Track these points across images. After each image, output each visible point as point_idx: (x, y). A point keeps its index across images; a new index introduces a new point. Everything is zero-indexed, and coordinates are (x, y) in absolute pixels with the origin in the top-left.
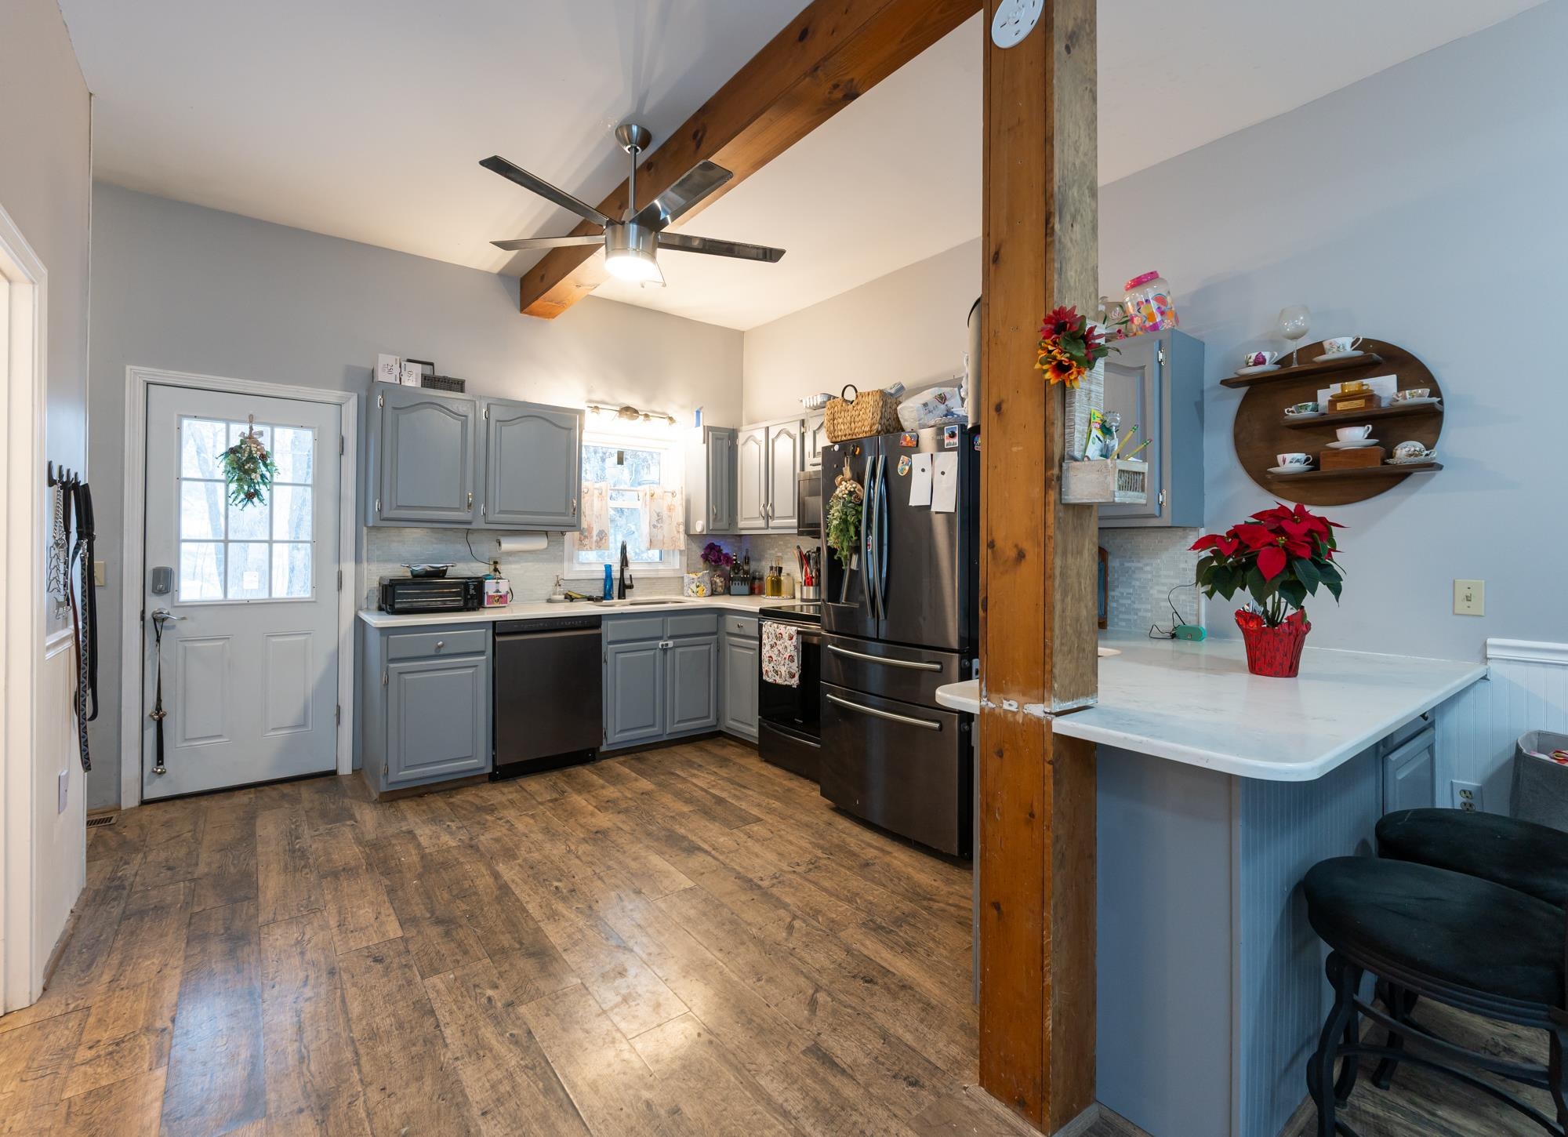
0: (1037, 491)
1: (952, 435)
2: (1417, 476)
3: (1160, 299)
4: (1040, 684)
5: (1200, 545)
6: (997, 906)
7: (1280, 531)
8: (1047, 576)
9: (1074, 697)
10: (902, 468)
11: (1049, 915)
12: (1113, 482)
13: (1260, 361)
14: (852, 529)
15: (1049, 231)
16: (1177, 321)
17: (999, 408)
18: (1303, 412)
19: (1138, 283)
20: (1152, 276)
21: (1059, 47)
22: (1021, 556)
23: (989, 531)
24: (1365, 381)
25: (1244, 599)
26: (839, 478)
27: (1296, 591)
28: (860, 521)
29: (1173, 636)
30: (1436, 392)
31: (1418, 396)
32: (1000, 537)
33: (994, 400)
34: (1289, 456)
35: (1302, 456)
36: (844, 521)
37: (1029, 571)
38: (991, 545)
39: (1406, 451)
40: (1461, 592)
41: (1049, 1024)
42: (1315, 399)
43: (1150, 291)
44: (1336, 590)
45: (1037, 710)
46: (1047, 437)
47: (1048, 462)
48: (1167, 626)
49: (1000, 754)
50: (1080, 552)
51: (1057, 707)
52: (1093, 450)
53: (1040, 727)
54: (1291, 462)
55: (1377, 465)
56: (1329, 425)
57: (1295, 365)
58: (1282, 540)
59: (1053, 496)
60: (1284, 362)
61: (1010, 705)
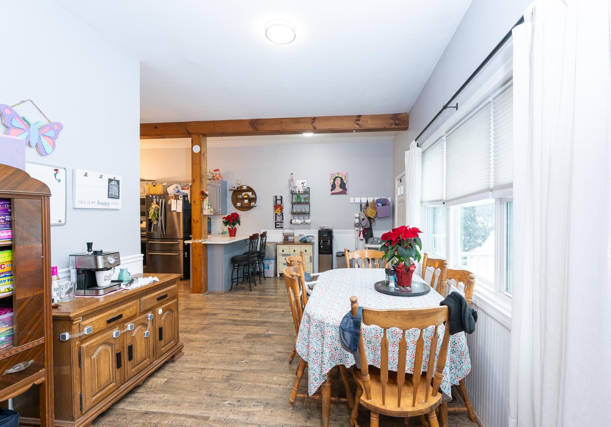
0: (200, 213)
1: (181, 197)
2: (254, 207)
3: (219, 174)
4: (200, 238)
5: (223, 218)
6: (195, 268)
7: (233, 217)
8: (201, 224)
9: (205, 239)
10: (169, 203)
11: (202, 266)
12: (209, 212)
13: (234, 188)
14: (156, 215)
15: (201, 180)
16: (222, 178)
17: (194, 201)
18: (240, 197)
19: (215, 171)
20: (218, 170)
21: (202, 156)
22: (198, 221)
23: (193, 218)
24: (248, 193)
25: (228, 226)
26: (153, 204)
27: (234, 225)
28: (159, 214)
29: (222, 234)
30: (256, 196)
31: (253, 196)
32: (195, 219)
33: (194, 200)
34: (238, 203)
35: (240, 203)
36: (154, 213)
37: (199, 224)
38: (193, 220)
39: (252, 204)
40: (258, 224)
41: (202, 280)
42: (242, 195)
43: (217, 173)
44: (240, 224)
45: (200, 241)
46: (201, 206)
47: (201, 209)
48: (221, 232)
49: (195, 248)
50: (205, 221)
51: (202, 240)
52: (207, 208)
53: (201, 243)
54: (239, 204)
55: (249, 206)
56: (243, 199)
57: (239, 189)
58: (233, 218)
59: (202, 214)
60: (238, 188)
61: (196, 241)
